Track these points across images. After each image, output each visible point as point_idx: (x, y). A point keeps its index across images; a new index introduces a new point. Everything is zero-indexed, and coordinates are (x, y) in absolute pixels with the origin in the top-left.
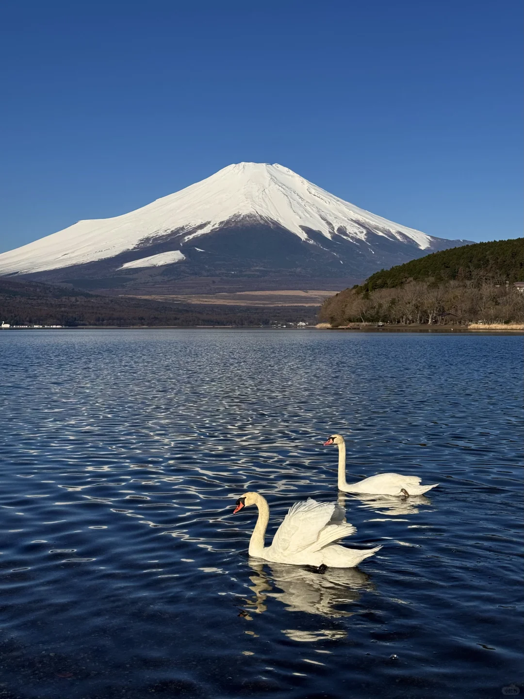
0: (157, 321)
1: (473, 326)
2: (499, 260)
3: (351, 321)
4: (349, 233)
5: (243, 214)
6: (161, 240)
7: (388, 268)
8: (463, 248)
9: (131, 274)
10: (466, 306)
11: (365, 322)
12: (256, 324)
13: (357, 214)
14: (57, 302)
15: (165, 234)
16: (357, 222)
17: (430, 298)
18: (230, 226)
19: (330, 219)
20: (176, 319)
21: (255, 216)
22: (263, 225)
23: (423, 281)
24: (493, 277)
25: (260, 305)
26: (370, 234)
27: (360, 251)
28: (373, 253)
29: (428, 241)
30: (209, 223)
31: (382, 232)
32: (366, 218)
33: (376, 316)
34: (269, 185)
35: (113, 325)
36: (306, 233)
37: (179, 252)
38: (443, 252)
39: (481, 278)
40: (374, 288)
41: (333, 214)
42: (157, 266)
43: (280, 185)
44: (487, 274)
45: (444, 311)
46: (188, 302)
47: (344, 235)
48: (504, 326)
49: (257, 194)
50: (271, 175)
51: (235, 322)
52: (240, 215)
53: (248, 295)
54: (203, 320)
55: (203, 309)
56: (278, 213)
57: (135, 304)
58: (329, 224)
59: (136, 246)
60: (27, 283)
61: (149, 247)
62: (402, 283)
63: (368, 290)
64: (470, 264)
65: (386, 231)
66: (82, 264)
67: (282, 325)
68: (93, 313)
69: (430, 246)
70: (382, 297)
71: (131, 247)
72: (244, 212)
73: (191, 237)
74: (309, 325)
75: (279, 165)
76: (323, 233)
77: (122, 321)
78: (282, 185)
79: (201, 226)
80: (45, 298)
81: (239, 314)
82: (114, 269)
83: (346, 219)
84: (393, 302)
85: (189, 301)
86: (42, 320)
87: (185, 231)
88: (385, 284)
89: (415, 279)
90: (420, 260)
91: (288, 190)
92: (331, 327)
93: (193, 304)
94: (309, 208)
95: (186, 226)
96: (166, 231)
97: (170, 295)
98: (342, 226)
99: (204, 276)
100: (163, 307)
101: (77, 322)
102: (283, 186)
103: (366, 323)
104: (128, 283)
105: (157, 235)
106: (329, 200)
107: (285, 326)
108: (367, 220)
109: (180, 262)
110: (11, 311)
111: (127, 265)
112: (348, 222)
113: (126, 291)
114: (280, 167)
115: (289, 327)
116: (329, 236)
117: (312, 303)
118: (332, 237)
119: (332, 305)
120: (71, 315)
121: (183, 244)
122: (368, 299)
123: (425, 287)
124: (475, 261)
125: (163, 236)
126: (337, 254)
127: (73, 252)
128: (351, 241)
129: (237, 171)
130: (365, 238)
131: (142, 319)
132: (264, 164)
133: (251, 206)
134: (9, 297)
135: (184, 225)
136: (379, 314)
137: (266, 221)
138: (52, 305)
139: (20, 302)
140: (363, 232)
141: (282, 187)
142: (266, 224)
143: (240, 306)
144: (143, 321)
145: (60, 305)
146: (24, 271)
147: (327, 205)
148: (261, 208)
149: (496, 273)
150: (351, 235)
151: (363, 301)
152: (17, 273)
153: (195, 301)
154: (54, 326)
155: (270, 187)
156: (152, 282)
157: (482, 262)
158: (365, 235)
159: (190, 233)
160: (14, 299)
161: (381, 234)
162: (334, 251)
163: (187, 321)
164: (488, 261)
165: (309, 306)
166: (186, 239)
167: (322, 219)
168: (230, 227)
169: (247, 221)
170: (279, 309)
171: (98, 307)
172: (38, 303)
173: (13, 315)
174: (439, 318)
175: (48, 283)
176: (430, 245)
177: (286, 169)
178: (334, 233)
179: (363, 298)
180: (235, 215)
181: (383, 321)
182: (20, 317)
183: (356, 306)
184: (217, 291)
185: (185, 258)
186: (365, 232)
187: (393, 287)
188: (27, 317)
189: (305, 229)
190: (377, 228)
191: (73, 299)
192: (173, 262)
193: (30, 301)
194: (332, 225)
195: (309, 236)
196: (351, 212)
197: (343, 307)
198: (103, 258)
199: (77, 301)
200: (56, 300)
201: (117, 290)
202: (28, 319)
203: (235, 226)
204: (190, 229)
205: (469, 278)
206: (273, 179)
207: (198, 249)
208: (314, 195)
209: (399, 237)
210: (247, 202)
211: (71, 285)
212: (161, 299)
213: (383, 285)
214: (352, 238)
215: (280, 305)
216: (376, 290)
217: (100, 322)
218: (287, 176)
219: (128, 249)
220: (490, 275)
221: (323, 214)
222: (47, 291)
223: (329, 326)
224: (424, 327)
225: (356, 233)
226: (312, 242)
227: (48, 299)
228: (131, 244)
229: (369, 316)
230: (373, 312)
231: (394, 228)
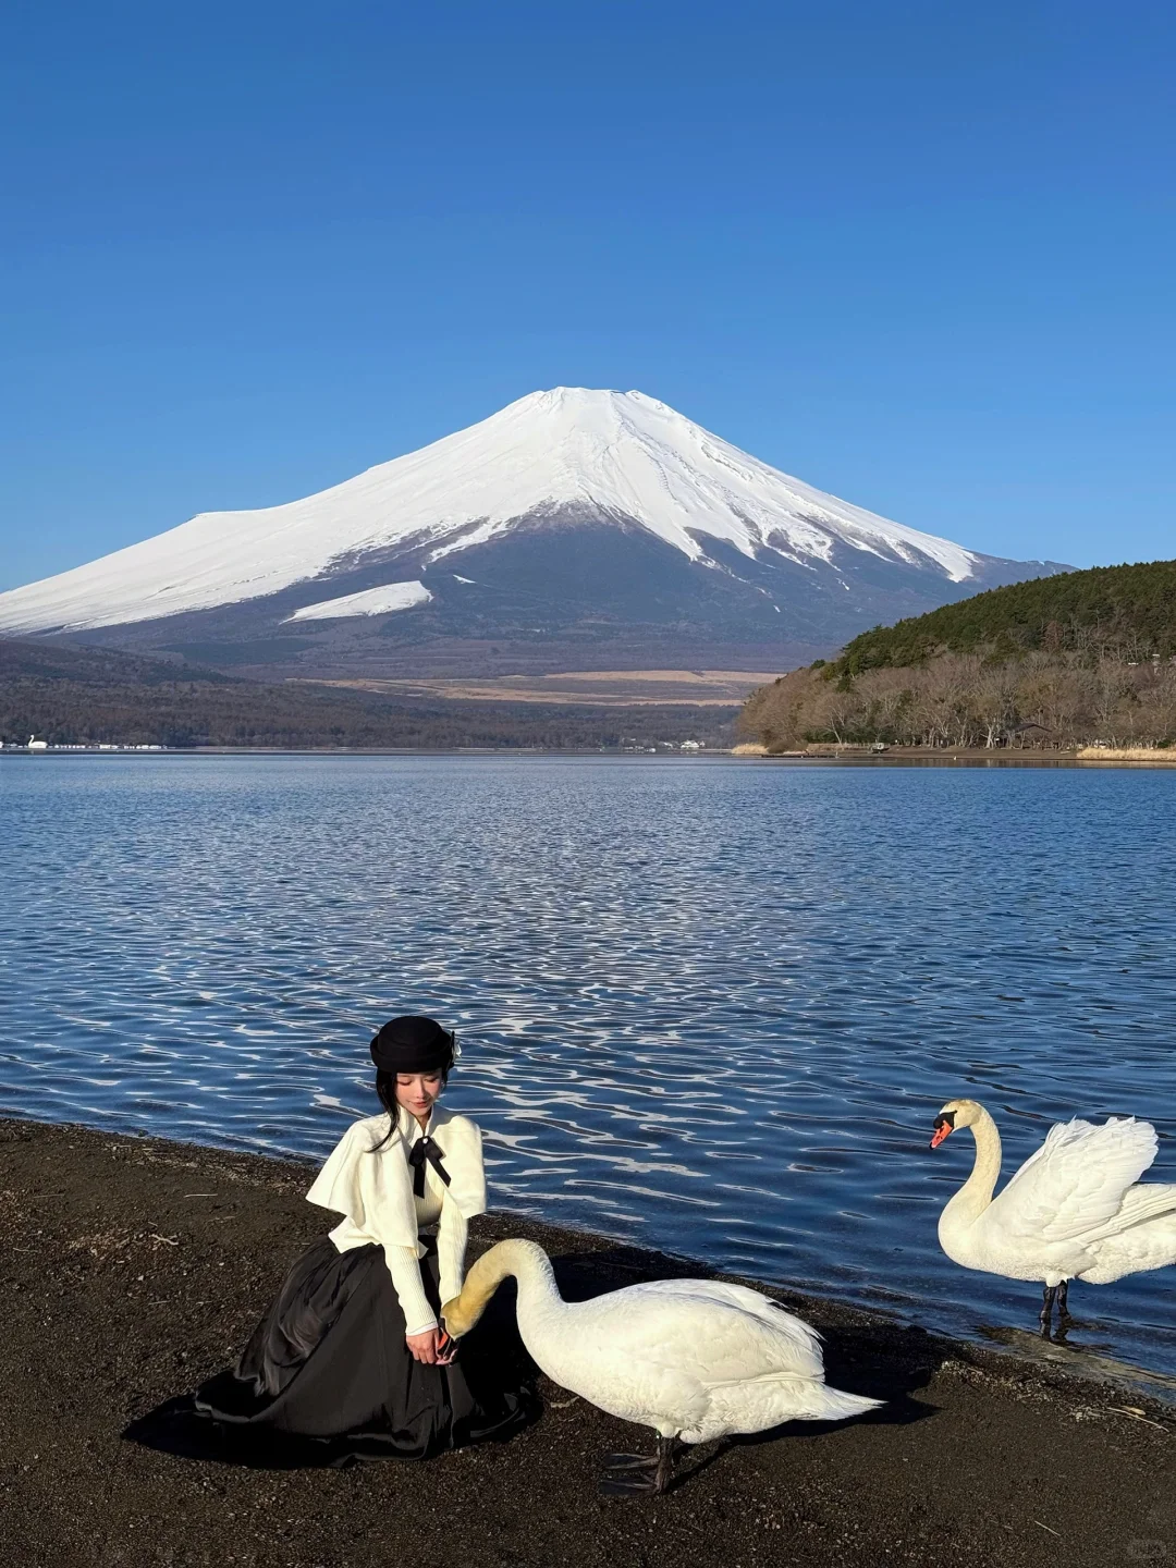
0: (372, 738)
1: (1089, 752)
2: (1135, 608)
3: (810, 740)
4: (795, 544)
5: (561, 502)
6: (379, 557)
7: (889, 623)
8: (1056, 579)
9: (311, 633)
10: (1068, 708)
11: (843, 742)
12: (590, 745)
13: (813, 502)
14: (150, 693)
15: (386, 544)
16: (813, 521)
17: (988, 691)
18: (530, 526)
19: (753, 514)
20: (412, 732)
21: (587, 507)
22: (603, 525)
23: (970, 651)
24: (1123, 645)
25: (596, 703)
26: (841, 548)
27: (818, 584)
28: (848, 588)
29: (969, 562)
30: (485, 520)
31: (867, 543)
32: (831, 511)
33: (869, 729)
34: (619, 439)
35: (274, 744)
36: (700, 543)
37: (417, 584)
38: (1010, 587)
39: (1097, 647)
40: (861, 669)
41: (760, 502)
42: (370, 615)
43: (642, 437)
44: (1109, 636)
45: (1017, 720)
46: (438, 694)
47: (783, 550)
48: (1159, 754)
49: (592, 457)
50: (623, 416)
51: (543, 740)
52: (554, 503)
53: (572, 680)
54: (474, 736)
55: (471, 710)
56: (639, 500)
57: (322, 698)
58: (750, 524)
59: (324, 571)
60: (84, 651)
61: (353, 572)
62: (924, 656)
63: (847, 672)
64: (1071, 615)
65: (876, 541)
66: (204, 610)
67: (648, 747)
68: (230, 717)
69: (971, 575)
70: (880, 688)
71: (312, 573)
72: (563, 497)
73: (445, 551)
74: (706, 747)
75: (640, 395)
76: (736, 543)
77: (294, 735)
78: (647, 438)
79: (468, 529)
80: (123, 685)
81: (553, 722)
82: (274, 620)
83: (787, 513)
84: (906, 699)
85: (440, 693)
86: (118, 734)
87: (433, 538)
88: (885, 658)
89: (953, 648)
90: (961, 606)
91: (660, 450)
92: (767, 753)
93: (450, 700)
94: (706, 490)
95: (435, 527)
96: (390, 537)
97: (397, 678)
98: (779, 528)
99: (476, 638)
100: (383, 706)
101: (194, 737)
102: (650, 441)
103: (846, 745)
104: (305, 652)
105: (369, 547)
106: (751, 473)
107: (654, 750)
108: (835, 517)
109: (420, 608)
110: (49, 711)
111: (303, 613)
112: (792, 521)
113: (303, 670)
114: (643, 398)
115: (662, 752)
116: (749, 551)
117: (712, 698)
118: (757, 554)
119: (768, 704)
120: (181, 722)
121: (427, 568)
122: (848, 690)
123: (976, 665)
124: (1083, 608)
125: (384, 548)
126: (767, 592)
127: (185, 583)
128: (799, 562)
129: (546, 406)
130: (829, 557)
131: (337, 731)
132: (607, 392)
133: (577, 483)
134: (45, 681)
135: (431, 524)
136: (876, 725)
137: (610, 518)
138: (138, 701)
139: (68, 693)
140: (824, 543)
141: (646, 443)
142: (611, 524)
143: (555, 706)
144: (340, 736)
145: (156, 700)
146: (77, 625)
147: (746, 483)
148: (599, 489)
149: (1130, 635)
150: (798, 549)
151: (839, 696)
152: (62, 627)
153: (455, 692)
154: (145, 747)
155: (621, 442)
156: (358, 651)
157: (1098, 612)
158: (830, 549)
159: (442, 543)
160: (55, 686)
161: (863, 547)
162: (763, 585)
163: (437, 737)
164: (1111, 608)
165: (706, 706)
166: (435, 555)
167: (735, 514)
168: (532, 530)
169: (570, 516)
170: (639, 710)
171: (241, 705)
172: (108, 696)
173: (53, 720)
174: (1011, 736)
175: (129, 650)
176: (973, 571)
177: (654, 403)
178: (761, 545)
179: (838, 690)
180: (542, 505)
181: (883, 740)
182: (68, 726)
183: (823, 706)
184: (502, 670)
185: (431, 598)
186: (829, 543)
187: (904, 665)
188: (85, 725)
189: (697, 535)
190: (857, 535)
191: (186, 687)
192: (406, 606)
193: (90, 692)
194: (756, 526)
195: (705, 552)
196: (798, 497)
197: (794, 708)
198: (251, 596)
199: (195, 691)
200: (148, 688)
201: (282, 667)
202: (86, 730)
203: (542, 526)
204: (443, 533)
205: (1071, 647)
206: (626, 422)
207: (460, 579)
208: (718, 461)
209: (904, 555)
210: (569, 475)
211: (180, 655)
212: (379, 688)
213: (881, 662)
214: (801, 555)
215: (641, 703)
216: (865, 671)
217: (247, 737)
218: (659, 419)
219: (306, 578)
220: (1117, 638)
221: (736, 502)
222: (128, 669)
223: (762, 750)
224: (976, 755)
225: (809, 545)
226: (711, 564)
227: (131, 685)
228: (311, 566)
229: (852, 729)
230: (862, 721)
231: (894, 534)
